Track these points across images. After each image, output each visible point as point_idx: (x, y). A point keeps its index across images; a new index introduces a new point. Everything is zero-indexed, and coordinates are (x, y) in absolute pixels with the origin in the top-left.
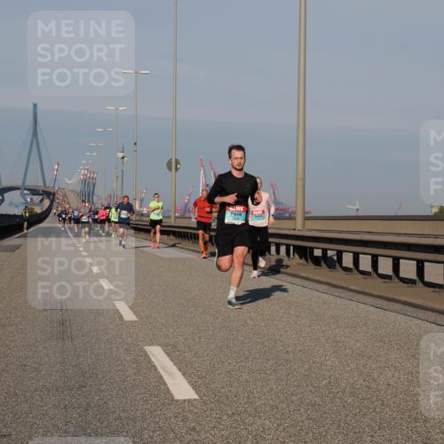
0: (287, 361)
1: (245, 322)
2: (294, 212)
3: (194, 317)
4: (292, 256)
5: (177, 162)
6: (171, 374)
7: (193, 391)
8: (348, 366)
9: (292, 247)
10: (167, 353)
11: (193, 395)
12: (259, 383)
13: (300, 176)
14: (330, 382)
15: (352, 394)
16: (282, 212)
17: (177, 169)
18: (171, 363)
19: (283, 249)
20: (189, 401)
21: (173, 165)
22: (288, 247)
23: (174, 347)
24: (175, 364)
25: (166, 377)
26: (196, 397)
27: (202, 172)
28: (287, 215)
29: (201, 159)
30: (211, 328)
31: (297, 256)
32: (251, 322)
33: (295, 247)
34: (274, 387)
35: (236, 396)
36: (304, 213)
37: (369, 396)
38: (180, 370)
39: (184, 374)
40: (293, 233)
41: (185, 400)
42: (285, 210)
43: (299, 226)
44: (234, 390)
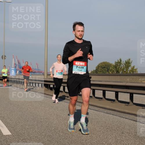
0: (41, 122)
1: (27, 109)
2: (44, 73)
3: (10, 108)
4: (43, 87)
5: (5, 56)
7: (10, 132)
9: (43, 84)
13: (46, 61)
14: (55, 128)
15: (62, 132)
17: (5, 59)
18: (2, 123)
19: (40, 85)
23: (3, 117)
24: (4, 123)
25: (0, 128)
26: (11, 134)
27: (13, 60)
29: (13, 55)
30: (16, 111)
31: (45, 87)
32: (29, 109)
34: (37, 130)
35: (24, 134)
36: (47, 73)
38: (5, 125)
39: (7, 127)
41: (7, 135)
42: (41, 72)
43: (46, 77)
44: (23, 131)
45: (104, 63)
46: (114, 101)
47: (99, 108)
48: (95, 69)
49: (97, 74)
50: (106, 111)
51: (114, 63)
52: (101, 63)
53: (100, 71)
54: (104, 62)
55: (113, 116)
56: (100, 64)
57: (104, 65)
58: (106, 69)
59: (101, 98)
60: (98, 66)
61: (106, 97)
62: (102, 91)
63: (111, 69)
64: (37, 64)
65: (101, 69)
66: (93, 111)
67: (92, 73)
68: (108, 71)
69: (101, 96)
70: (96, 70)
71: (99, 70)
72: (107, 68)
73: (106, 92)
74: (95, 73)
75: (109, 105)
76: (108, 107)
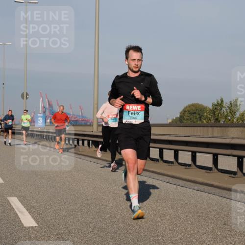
0: (87, 204)
1: (65, 183)
2: (92, 122)
4: (91, 146)
5: (27, 94)
6: (22, 213)
7: (35, 222)
8: (121, 206)
10: (20, 201)
11: (34, 224)
12: (72, 217)
13: (96, 102)
14: (111, 216)
15: (123, 222)
16: (86, 122)
17: (27, 98)
18: (23, 207)
19: (86, 143)
20: (32, 227)
21: (25, 96)
22: (89, 141)
23: (24, 197)
24: (25, 207)
25: (19, 215)
26: (36, 225)
27: (41, 100)
28: (89, 124)
29: (41, 93)
30: (45, 187)
31: (93, 146)
32: (68, 183)
33: (92, 141)
34: (80, 219)
35: (58, 224)
36: (98, 122)
37: (132, 223)
38: (27, 210)
39: (29, 213)
40: (91, 133)
41: (30, 227)
42: (88, 121)
43: (95, 130)
44: (57, 221)
45: (193, 105)
46: (210, 169)
47: (185, 182)
48: (179, 116)
49: (182, 125)
50: (197, 186)
51: (210, 106)
52: (189, 106)
53: (187, 119)
54: (195, 104)
55: (209, 195)
56: (187, 107)
57: (194, 108)
58: (198, 116)
59: (189, 165)
60: (184, 111)
61: (198, 163)
62: (190, 153)
63: (206, 116)
64: (81, 108)
65: (189, 115)
66: (175, 186)
67: (173, 122)
68: (200, 120)
69: (189, 162)
70: (181, 117)
71: (185, 118)
72: (199, 114)
73: (197, 154)
74: (179, 123)
75: (202, 176)
76: (200, 180)
